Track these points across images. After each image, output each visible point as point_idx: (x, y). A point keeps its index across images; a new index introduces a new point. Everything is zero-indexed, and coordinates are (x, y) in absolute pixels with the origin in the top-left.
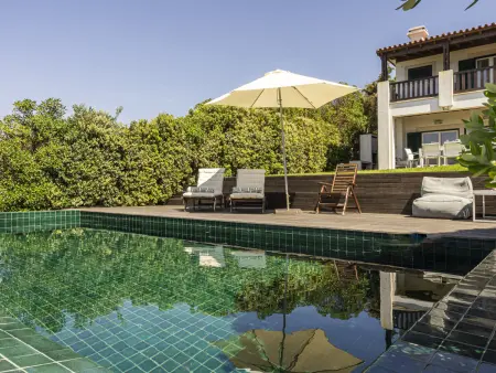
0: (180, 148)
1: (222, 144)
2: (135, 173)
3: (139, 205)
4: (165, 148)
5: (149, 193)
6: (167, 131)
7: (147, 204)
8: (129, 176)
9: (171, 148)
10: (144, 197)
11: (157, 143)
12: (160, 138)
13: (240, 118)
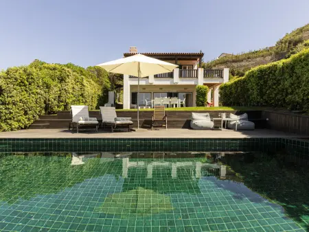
0: (39, 91)
1: (60, 90)
2: (10, 106)
3: (12, 130)
4: (31, 90)
5: (19, 121)
6: (32, 78)
7: (18, 129)
8: (6, 109)
9: (34, 91)
10: (16, 124)
11: (25, 85)
12: (27, 83)
13: (68, 76)
